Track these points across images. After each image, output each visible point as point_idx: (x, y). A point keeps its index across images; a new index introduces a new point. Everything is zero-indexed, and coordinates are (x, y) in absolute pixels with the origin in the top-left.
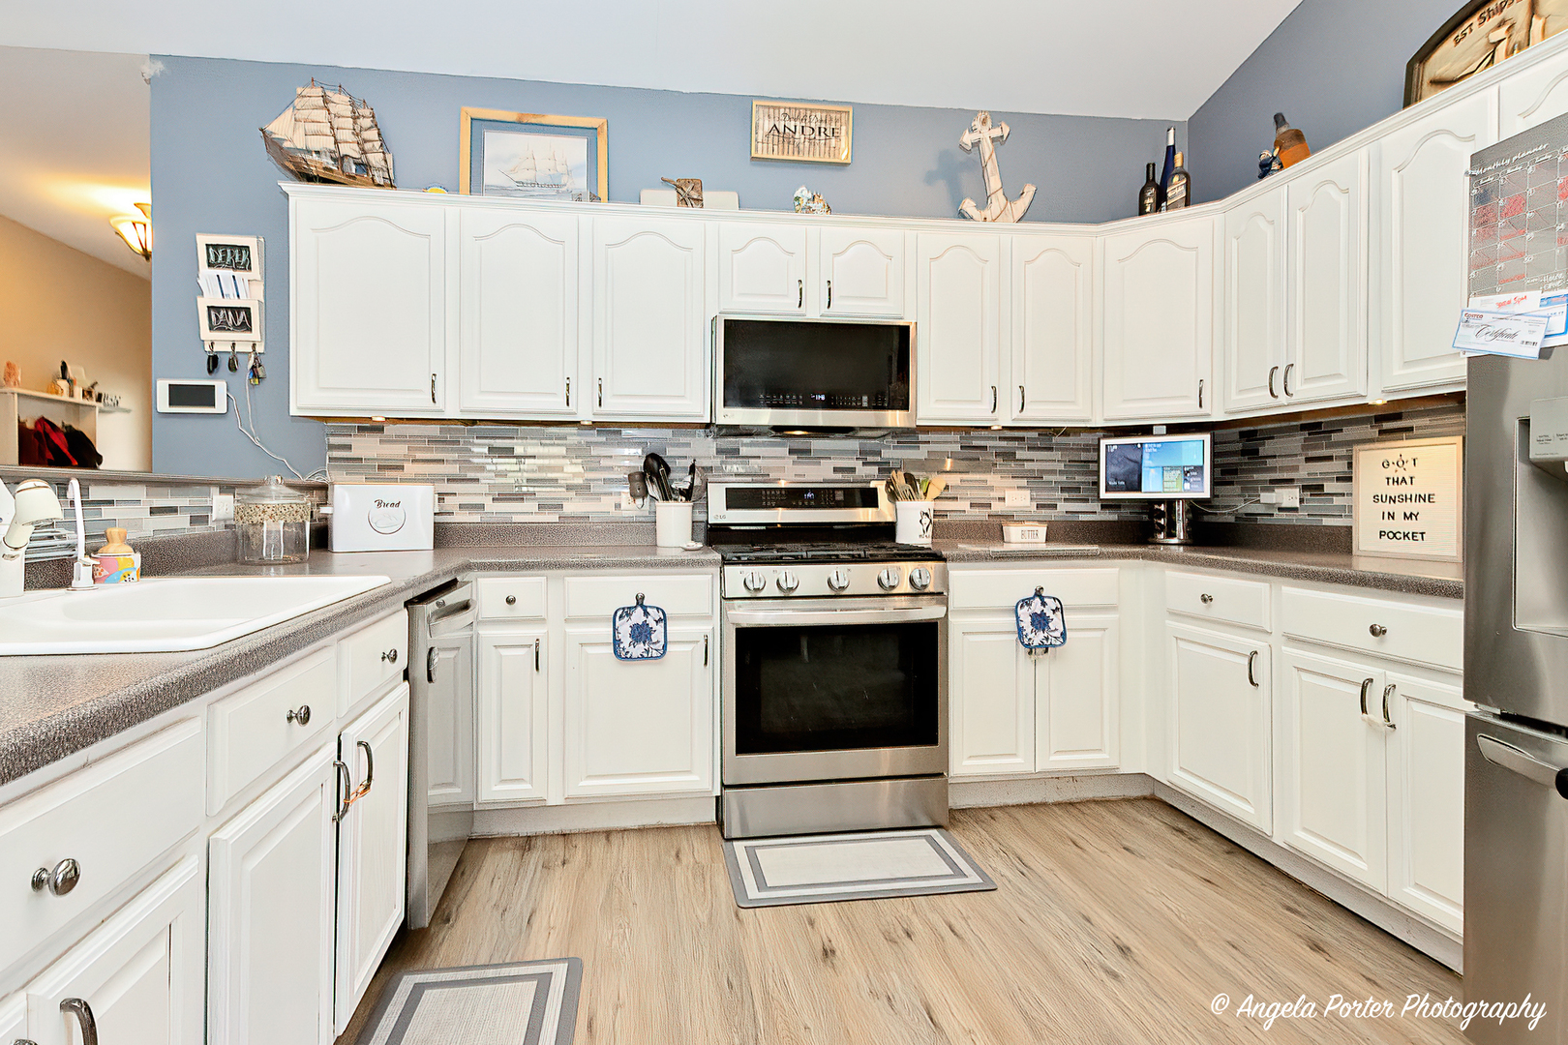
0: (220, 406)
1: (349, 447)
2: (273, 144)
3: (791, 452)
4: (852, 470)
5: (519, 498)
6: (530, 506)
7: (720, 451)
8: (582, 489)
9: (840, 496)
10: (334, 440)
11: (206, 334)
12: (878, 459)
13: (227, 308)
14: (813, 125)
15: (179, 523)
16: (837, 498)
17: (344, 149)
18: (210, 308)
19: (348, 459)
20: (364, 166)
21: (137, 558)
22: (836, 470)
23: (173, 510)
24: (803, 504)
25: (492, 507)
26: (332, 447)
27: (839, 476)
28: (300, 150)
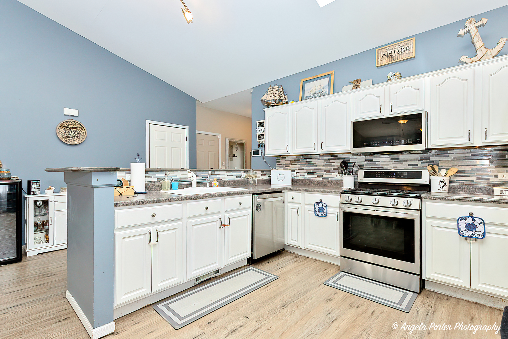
0: (260, 155)
1: (280, 162)
2: (262, 101)
3: (392, 159)
4: (417, 165)
5: (312, 174)
6: (316, 176)
7: (366, 160)
8: (327, 172)
9: (405, 174)
10: (278, 160)
11: (258, 140)
12: (429, 161)
13: (261, 135)
14: (399, 49)
15: (234, 178)
16: (404, 175)
17: (276, 98)
18: (258, 135)
19: (279, 165)
20: (281, 100)
21: (218, 184)
22: (409, 165)
23: (233, 175)
24: (390, 176)
25: (307, 176)
26: (278, 162)
27: (411, 167)
28: (268, 101)
